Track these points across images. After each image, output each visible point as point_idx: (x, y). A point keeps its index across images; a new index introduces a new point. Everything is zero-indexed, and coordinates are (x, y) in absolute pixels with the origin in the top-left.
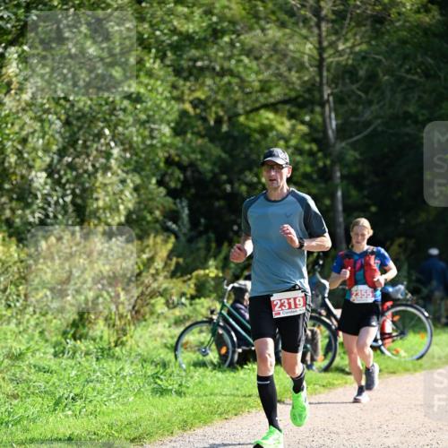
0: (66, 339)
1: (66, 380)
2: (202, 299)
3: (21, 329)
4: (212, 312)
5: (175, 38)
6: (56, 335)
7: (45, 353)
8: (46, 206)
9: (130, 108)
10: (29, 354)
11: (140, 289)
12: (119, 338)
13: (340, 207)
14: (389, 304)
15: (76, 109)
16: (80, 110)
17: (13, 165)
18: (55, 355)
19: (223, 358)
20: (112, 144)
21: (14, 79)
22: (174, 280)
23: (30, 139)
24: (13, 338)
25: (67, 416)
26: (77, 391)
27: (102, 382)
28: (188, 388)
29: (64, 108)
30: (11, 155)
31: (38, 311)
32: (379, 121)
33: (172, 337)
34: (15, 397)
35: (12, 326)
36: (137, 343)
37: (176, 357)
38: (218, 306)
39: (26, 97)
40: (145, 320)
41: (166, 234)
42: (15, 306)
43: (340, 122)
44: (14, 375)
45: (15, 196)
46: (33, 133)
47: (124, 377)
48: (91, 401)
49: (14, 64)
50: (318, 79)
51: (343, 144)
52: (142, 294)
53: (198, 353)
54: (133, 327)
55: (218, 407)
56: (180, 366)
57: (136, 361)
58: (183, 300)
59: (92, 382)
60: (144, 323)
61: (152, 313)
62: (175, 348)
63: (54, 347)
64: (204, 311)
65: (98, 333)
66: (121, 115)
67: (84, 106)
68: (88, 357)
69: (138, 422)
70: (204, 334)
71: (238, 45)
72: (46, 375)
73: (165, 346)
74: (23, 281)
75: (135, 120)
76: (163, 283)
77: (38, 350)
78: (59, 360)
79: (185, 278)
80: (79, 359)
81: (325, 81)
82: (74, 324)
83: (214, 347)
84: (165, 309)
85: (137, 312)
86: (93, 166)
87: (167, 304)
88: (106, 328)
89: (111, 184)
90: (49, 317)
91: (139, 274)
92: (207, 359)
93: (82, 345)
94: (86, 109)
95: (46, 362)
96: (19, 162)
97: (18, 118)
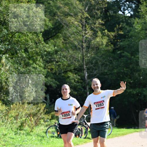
0: (18, 130)
1: (18, 141)
2: (53, 120)
3: (6, 128)
4: (56, 123)
5: (46, 53)
6: (15, 129)
7: (12, 134)
9: (34, 70)
10: (8, 134)
11: (37, 117)
12: (31, 130)
15: (20, 71)
16: (21, 71)
17: (4, 85)
18: (15, 134)
19: (58, 135)
21: (4, 63)
22: (46, 115)
23: (8, 79)
24: (4, 130)
26: (21, 144)
27: (27, 141)
28: (49, 143)
29: (17, 71)
30: (4, 83)
31: (11, 123)
32: (98, 74)
33: (45, 130)
34: (4, 145)
35: (4, 127)
36: (36, 131)
37: (46, 135)
39: (7, 68)
40: (38, 125)
41: (43, 103)
42: (5, 122)
43: (88, 74)
44: (4, 140)
45: (5, 93)
46: (9, 77)
47: (33, 140)
49: (4, 59)
50: (82, 63)
51: (89, 80)
52: (37, 118)
53: (52, 134)
54: (35, 127)
56: (47, 137)
57: (36, 136)
58: (48, 120)
59: (24, 141)
60: (38, 126)
61: (40, 124)
62: (46, 133)
63: (15, 132)
64: (53, 123)
65: (26, 129)
66: (32, 72)
68: (24, 135)
70: (53, 129)
71: (62, 54)
72: (13, 140)
73: (44, 132)
74: (7, 115)
76: (43, 116)
77: (11, 133)
78: (16, 136)
79: (49, 115)
80: (21, 136)
81: (84, 64)
82: (20, 127)
83: (56, 132)
84: (43, 123)
85: (36, 123)
87: (44, 121)
88: (28, 128)
90: (14, 124)
91: (37, 113)
92: (54, 135)
93: (22, 132)
94: (23, 71)
95: (13, 136)
96: (6, 85)
97: (5, 73)
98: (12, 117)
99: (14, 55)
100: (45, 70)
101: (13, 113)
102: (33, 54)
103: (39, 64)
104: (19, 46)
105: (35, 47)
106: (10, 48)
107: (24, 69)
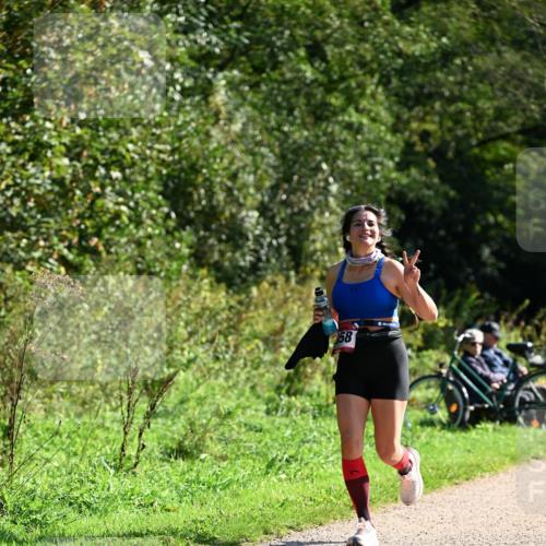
0: (279, 394)
1: (280, 441)
2: (430, 352)
3: (231, 383)
4: (441, 365)
5: (400, 61)
6: (269, 391)
7: (256, 410)
8: (258, 248)
9: (349, 138)
10: (239, 412)
15: (291, 141)
16: (295, 142)
17: (222, 203)
18: (268, 412)
19: (453, 416)
20: (331, 180)
21: (223, 109)
23: (240, 175)
24: (222, 393)
25: (280, 480)
26: (292, 452)
27: (320, 443)
29: (277, 139)
30: (220, 193)
31: (249, 364)
34: (224, 458)
35: (221, 380)
38: (447, 359)
39: (237, 127)
42: (224, 358)
44: (223, 434)
45: (224, 237)
46: (244, 167)
48: (306, 464)
49: (223, 92)
53: (425, 411)
55: (448, 471)
59: (308, 442)
63: (267, 404)
64: (432, 365)
65: (315, 388)
66: (341, 148)
67: (300, 137)
68: (304, 415)
70: (432, 390)
71: (470, 68)
72: (258, 434)
74: (232, 331)
75: (355, 153)
77: (249, 407)
78: (273, 418)
79: (412, 328)
80: (294, 417)
82: (289, 378)
83: (443, 404)
86: (309, 204)
88: (323, 384)
89: (330, 224)
90: (262, 370)
92: (435, 417)
93: (297, 401)
94: (302, 141)
95: (258, 421)
96: (229, 199)
97: (228, 152)
98: (256, 337)
99: (264, 71)
100: (399, 135)
101: (260, 321)
102: (346, 69)
103: (370, 111)
104: (287, 33)
105: (353, 36)
106: (247, 41)
107: (306, 133)
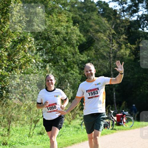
5: (81, 62)
9: (72, 76)
12: (69, 123)
13: (115, 96)
14: (125, 116)
16: (61, 77)
21: (48, 70)
25: (59, 139)
26: (61, 133)
27: (66, 132)
29: (58, 76)
36: (73, 124)
37: (81, 127)
47: (71, 131)
48: (64, 136)
49: (48, 67)
50: (110, 70)
52: (74, 114)
54: (72, 121)
57: (73, 128)
59: (64, 132)
60: (75, 120)
61: (76, 118)
62: (81, 125)
65: (65, 122)
66: (70, 78)
69: (73, 140)
73: (79, 124)
75: (73, 79)
76: (78, 111)
81: (111, 70)
84: (79, 117)
85: (73, 117)
88: (67, 121)
89: (68, 91)
91: (74, 110)
94: (63, 76)
99: (56, 63)
100: (81, 75)
102: (71, 63)
103: (75, 71)
104: (60, 56)
105: (72, 57)
106: (53, 58)
